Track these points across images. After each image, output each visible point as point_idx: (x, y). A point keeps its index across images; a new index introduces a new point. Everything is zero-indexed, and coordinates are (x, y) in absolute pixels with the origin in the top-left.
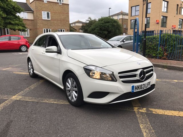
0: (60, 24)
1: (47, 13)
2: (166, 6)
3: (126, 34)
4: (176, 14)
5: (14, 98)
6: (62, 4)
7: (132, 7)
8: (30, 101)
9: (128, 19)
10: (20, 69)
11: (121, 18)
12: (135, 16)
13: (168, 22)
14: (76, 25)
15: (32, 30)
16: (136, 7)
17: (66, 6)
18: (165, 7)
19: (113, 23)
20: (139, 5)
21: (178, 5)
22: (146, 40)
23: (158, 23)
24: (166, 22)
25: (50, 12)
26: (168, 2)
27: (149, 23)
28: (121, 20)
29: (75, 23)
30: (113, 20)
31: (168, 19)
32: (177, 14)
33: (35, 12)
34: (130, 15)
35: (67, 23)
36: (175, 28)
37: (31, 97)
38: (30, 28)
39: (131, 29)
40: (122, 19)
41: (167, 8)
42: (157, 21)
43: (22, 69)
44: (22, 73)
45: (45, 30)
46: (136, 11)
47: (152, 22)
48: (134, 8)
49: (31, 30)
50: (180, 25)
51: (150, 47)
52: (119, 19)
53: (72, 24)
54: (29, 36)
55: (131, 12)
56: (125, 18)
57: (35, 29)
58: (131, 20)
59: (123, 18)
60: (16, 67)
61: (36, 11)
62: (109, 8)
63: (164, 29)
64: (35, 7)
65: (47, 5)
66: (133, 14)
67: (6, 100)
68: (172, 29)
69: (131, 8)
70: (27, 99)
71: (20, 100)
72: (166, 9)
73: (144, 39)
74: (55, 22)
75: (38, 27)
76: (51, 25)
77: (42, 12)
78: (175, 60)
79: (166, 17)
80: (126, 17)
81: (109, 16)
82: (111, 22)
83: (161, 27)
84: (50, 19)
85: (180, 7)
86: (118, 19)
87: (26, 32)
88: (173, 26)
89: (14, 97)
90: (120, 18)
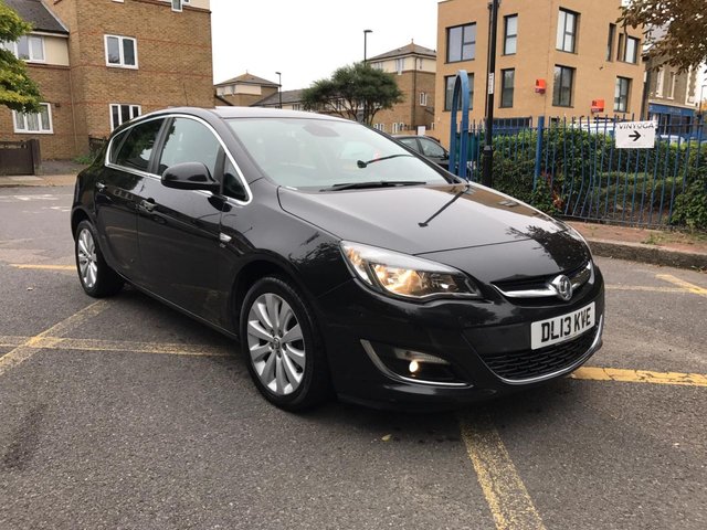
0: (176, 88)
1: (124, 40)
2: (570, 29)
3: (428, 128)
4: (606, 58)
5: (35, 342)
6: (185, 8)
7: (448, 29)
8: (94, 352)
9: (434, 71)
10: (34, 251)
11: (412, 68)
12: (462, 61)
13: (577, 87)
14: (237, 91)
15: (63, 109)
16: (466, 28)
17: (198, 17)
18: (569, 34)
19: (381, 88)
20: (475, 23)
21: (612, 26)
22: (491, 152)
23: (542, 92)
24: (570, 89)
25: (134, 40)
26: (576, 15)
27: (512, 89)
28: (410, 76)
29: (233, 83)
30: (378, 74)
31: (578, 76)
32: (609, 59)
33: (74, 38)
34: (444, 60)
35: (204, 82)
36: (602, 110)
37: (97, 338)
38: (53, 100)
39: (446, 110)
40: (415, 72)
41: (574, 35)
42: (538, 83)
43: (41, 254)
44: (43, 267)
45: (115, 108)
46: (463, 44)
47: (523, 86)
48: (456, 34)
49: (57, 106)
50: (618, 100)
51: (505, 176)
52: (403, 72)
53: (222, 85)
54: (51, 131)
55: (444, 46)
56: (423, 70)
57: (77, 104)
58: (446, 78)
59: (418, 69)
60: (18, 247)
61: (80, 31)
62: (366, 32)
63: (562, 113)
64: (74, 19)
65: (123, 11)
66: (455, 55)
67: (8, 350)
68: (593, 113)
69: (444, 31)
70: (83, 345)
71: (58, 349)
72: (569, 39)
73: (487, 148)
74: (158, 78)
75: (88, 97)
76: (139, 91)
77: (106, 36)
78: (588, 221)
79: (572, 70)
80: (428, 66)
81: (365, 61)
82: (373, 83)
83: (553, 105)
84: (136, 67)
85: (621, 35)
86: (400, 74)
87: (39, 115)
88: (594, 103)
89: (34, 340)
90: (406, 69)
